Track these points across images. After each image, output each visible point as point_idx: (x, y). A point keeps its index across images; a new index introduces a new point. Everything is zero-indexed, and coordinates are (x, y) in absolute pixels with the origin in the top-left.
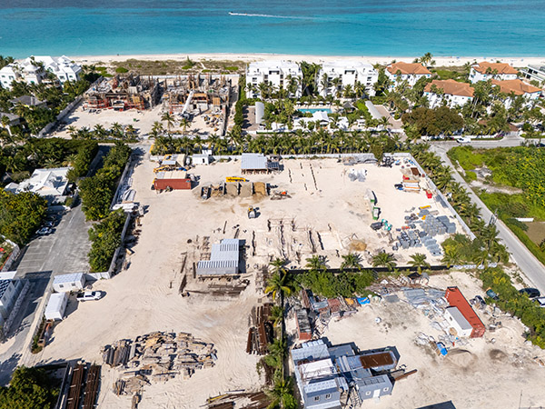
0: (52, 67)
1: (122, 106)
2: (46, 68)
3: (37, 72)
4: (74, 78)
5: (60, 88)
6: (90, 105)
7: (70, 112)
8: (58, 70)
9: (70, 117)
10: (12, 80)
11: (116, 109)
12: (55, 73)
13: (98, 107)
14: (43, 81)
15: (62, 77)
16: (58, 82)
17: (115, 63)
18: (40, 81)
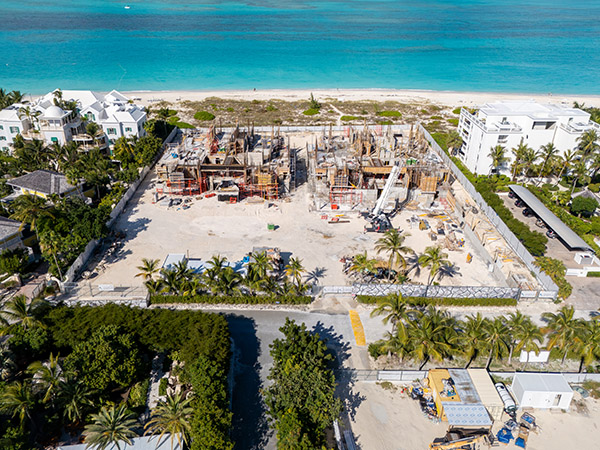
0: (94, 111)
1: (234, 191)
2: (83, 114)
3: (65, 121)
4: (135, 132)
5: (105, 151)
6: (167, 189)
7: (129, 205)
8: (104, 116)
9: (132, 219)
10: (14, 135)
11: (222, 198)
12: (98, 121)
13: (185, 193)
14: (75, 138)
15: (111, 131)
16: (103, 140)
17: (187, 104)
18: (69, 139)
